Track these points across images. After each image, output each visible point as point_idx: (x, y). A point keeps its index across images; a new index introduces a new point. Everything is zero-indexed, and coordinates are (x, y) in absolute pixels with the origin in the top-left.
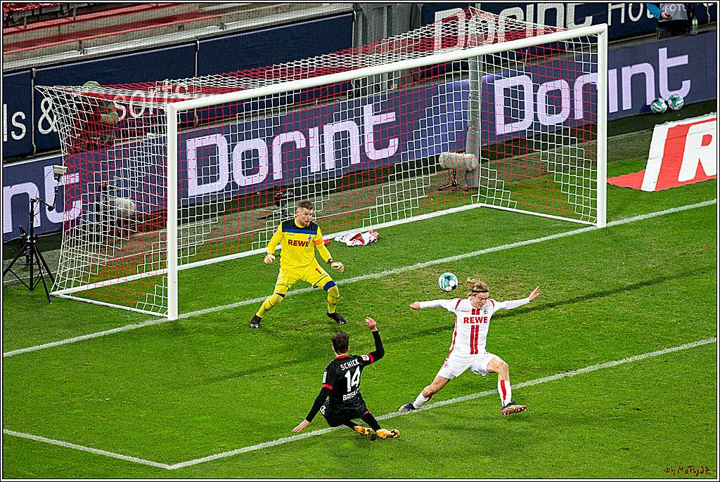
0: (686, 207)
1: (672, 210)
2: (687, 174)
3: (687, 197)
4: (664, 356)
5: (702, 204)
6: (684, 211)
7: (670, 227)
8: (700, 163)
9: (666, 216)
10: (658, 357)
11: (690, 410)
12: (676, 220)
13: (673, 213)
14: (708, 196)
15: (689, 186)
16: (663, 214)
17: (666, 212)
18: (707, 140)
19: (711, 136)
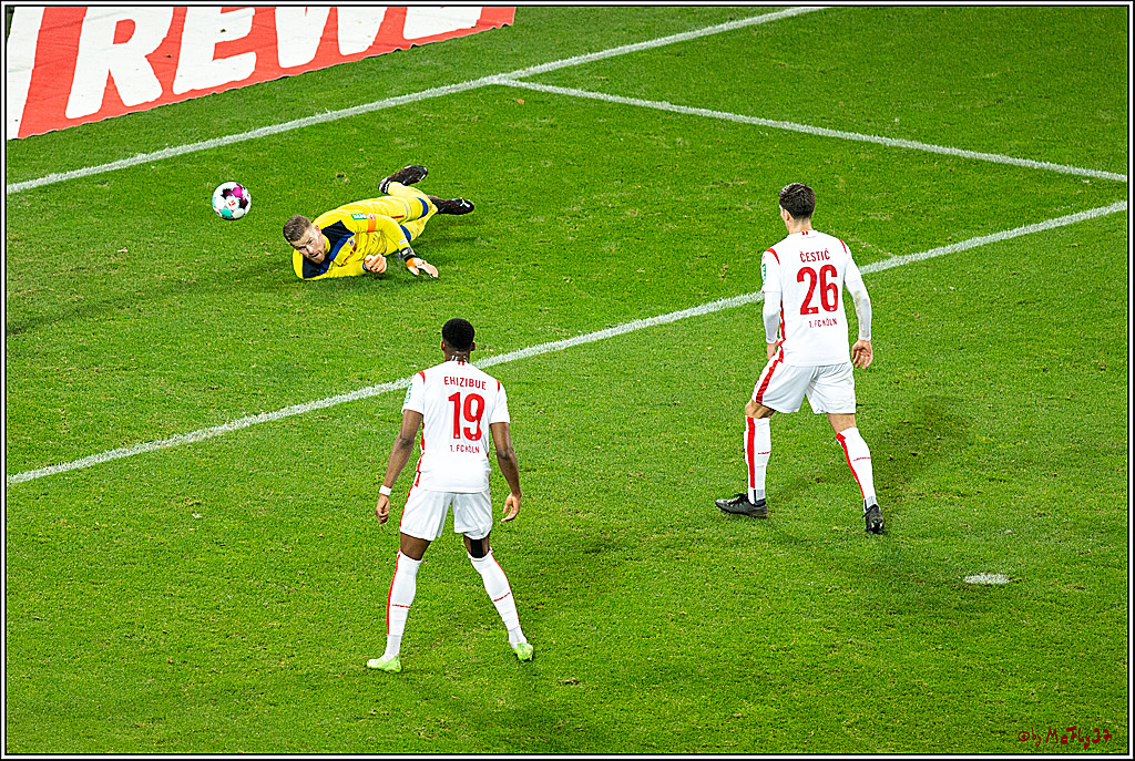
0: (83, 172)
1: (53, 178)
2: (83, 101)
3: (86, 151)
4: (41, 482)
5: (117, 165)
6: (78, 180)
7: (49, 215)
8: (110, 80)
9: (42, 190)
10: (28, 484)
11: (96, 594)
12: (61, 198)
13: (57, 185)
14: (129, 148)
15: (89, 130)
16: (34, 186)
17: (41, 182)
18: (124, 32)
19: (134, 23)
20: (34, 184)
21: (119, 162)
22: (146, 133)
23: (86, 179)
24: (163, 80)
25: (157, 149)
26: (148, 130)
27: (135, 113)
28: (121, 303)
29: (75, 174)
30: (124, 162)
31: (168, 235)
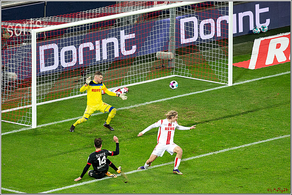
0: (269, 77)
1: (263, 78)
2: (269, 61)
3: (270, 72)
4: (259, 144)
5: (276, 75)
7: (262, 86)
8: (275, 56)
9: (260, 80)
10: (256, 145)
12: (264, 82)
14: (279, 71)
15: (270, 67)
16: (258, 80)
17: (260, 79)
18: (278, 46)
19: (280, 44)
20: (258, 79)
21: (277, 75)
22: (283, 68)
23: (270, 78)
24: (287, 57)
25: (285, 72)
26: (283, 67)
27: (281, 64)
28: (277, 106)
29: (267, 77)
30: (278, 74)
31: (287, 90)
